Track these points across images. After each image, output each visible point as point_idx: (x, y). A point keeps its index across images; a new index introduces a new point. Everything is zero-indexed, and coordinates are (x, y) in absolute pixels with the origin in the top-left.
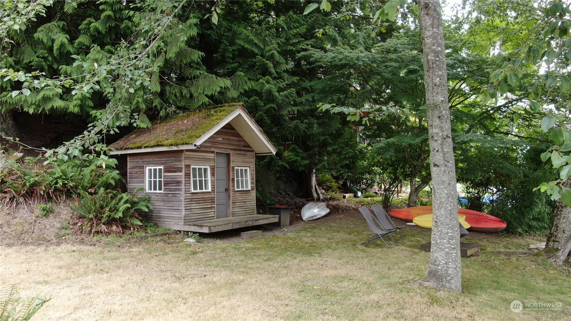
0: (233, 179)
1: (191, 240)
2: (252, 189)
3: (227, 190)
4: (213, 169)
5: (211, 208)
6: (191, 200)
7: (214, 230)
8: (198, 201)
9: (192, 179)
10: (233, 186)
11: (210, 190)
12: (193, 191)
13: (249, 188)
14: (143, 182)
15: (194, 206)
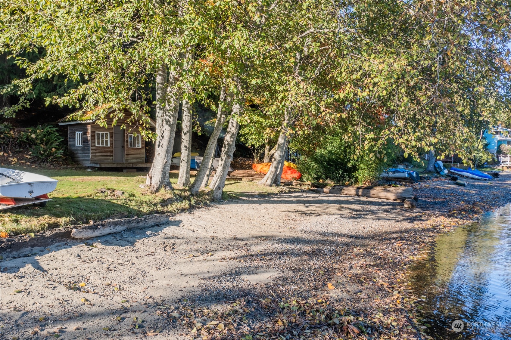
0: (127, 141)
1: (89, 170)
2: (142, 147)
3: (123, 147)
4: (111, 134)
5: (110, 156)
6: (96, 150)
7: (103, 166)
8: (100, 151)
9: (96, 139)
10: (127, 145)
11: (109, 146)
12: (96, 145)
13: (140, 147)
14: (74, 141)
15: (97, 154)
